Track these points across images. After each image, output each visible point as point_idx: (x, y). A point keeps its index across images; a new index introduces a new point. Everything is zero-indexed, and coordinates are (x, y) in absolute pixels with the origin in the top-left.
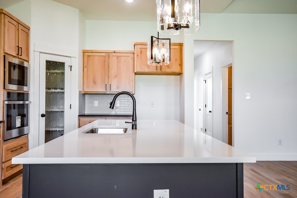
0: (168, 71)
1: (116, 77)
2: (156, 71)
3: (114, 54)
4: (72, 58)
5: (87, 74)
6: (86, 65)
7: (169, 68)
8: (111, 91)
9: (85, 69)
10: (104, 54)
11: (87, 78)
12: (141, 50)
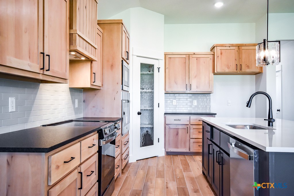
0: (248, 70)
1: (195, 77)
2: (236, 71)
3: (194, 56)
4: (160, 60)
5: (169, 75)
6: (168, 67)
7: (249, 68)
8: (191, 90)
9: (167, 70)
10: (184, 56)
11: (169, 78)
12: (221, 51)
